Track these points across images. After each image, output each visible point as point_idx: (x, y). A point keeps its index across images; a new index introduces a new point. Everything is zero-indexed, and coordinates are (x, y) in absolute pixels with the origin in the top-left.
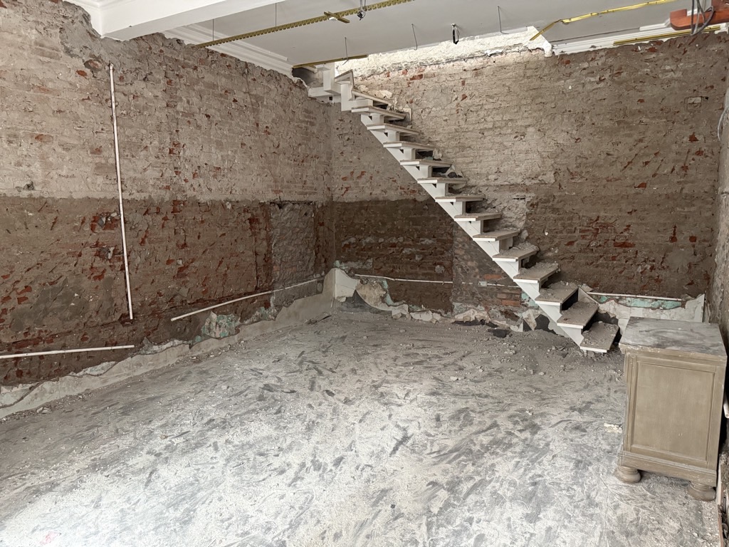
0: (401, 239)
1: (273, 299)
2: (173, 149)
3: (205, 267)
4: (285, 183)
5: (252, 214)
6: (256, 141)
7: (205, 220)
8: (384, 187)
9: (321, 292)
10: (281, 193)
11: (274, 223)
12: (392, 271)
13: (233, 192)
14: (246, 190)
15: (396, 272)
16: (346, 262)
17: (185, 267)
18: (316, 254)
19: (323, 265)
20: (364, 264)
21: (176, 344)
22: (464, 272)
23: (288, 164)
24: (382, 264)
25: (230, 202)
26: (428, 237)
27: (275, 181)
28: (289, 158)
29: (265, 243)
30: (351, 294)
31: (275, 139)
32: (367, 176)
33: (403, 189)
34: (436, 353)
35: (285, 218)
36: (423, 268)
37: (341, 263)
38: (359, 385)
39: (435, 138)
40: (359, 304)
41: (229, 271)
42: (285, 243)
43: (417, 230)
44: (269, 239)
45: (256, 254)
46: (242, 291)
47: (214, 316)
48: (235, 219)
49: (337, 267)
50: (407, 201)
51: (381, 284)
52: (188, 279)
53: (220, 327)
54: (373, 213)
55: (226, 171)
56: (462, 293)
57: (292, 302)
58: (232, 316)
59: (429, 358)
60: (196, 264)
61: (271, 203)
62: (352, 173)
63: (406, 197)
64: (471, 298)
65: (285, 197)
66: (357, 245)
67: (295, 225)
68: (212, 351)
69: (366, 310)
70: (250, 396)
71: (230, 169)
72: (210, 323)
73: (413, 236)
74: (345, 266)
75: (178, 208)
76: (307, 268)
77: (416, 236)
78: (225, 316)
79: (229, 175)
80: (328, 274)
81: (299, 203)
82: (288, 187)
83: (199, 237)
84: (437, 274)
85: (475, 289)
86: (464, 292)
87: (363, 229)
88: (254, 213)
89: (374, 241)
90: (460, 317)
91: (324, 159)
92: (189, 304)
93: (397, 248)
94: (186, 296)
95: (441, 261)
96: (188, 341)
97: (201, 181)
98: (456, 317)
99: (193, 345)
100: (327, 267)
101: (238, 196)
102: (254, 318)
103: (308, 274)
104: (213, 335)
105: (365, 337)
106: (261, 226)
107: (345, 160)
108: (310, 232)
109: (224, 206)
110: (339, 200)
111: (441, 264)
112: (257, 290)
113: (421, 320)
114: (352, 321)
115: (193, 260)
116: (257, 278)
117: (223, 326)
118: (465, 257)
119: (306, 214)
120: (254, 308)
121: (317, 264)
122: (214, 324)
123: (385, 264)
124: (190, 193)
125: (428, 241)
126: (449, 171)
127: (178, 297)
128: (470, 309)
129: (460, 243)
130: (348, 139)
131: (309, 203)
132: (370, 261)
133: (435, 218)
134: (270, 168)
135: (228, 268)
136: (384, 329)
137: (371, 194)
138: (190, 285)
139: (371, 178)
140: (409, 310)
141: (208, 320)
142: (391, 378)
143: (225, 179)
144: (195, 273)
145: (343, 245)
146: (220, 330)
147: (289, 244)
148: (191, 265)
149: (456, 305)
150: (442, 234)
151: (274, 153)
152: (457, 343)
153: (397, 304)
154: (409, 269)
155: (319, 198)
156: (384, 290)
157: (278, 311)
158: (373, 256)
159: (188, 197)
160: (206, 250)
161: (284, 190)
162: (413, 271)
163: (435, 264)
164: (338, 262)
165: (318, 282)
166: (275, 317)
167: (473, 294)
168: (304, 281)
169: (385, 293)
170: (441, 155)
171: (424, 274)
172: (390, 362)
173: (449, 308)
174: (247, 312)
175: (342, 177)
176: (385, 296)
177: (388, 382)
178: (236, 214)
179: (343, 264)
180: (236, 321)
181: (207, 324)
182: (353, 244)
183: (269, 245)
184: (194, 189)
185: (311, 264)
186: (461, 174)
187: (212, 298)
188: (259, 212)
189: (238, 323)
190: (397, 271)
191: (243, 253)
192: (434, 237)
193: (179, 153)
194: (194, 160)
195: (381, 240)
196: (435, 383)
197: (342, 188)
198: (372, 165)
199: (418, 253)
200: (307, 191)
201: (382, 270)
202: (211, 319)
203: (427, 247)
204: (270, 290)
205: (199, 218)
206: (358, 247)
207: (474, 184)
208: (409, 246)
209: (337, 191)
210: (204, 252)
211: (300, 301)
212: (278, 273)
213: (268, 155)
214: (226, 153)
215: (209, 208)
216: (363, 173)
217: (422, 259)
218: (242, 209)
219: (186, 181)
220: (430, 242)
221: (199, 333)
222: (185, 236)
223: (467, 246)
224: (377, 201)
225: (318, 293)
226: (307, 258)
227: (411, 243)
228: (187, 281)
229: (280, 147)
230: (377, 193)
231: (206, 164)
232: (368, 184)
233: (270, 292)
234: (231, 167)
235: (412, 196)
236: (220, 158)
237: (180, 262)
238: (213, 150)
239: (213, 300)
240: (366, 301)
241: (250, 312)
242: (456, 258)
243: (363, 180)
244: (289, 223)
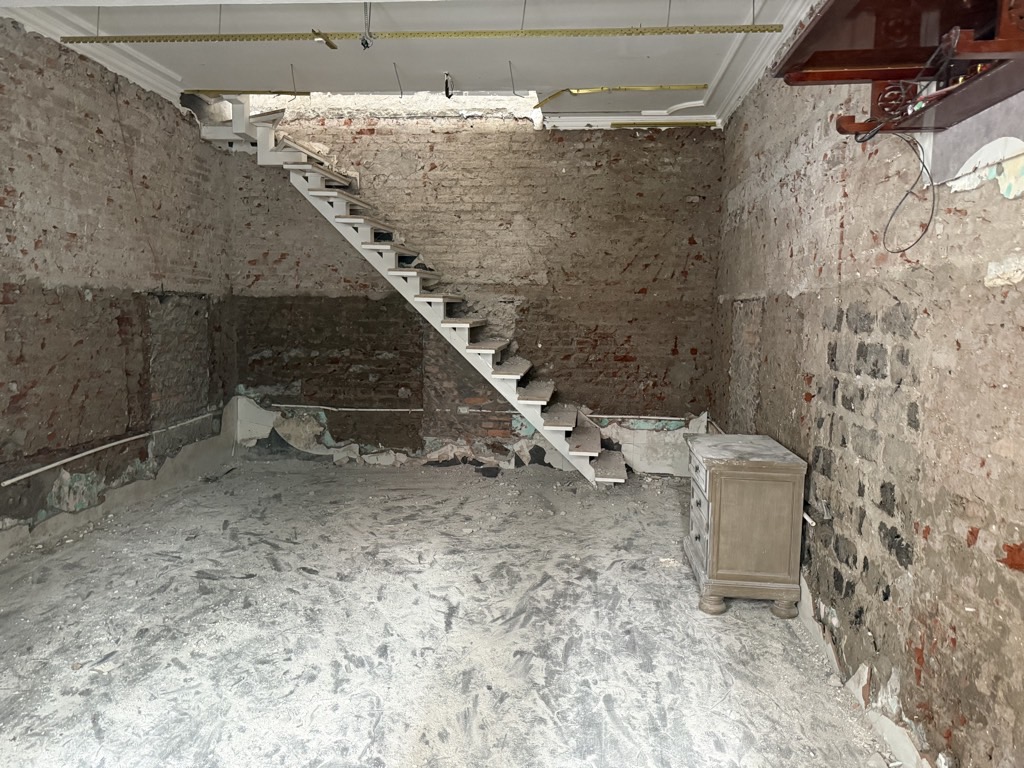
0: (346, 352)
1: (152, 444)
2: (5, 199)
3: (52, 395)
4: (169, 265)
5: (122, 311)
6: (129, 198)
7: (53, 317)
8: (318, 279)
9: (219, 433)
10: (164, 280)
11: (154, 326)
12: (333, 397)
13: (95, 274)
14: (113, 272)
15: (339, 399)
16: (255, 386)
17: (23, 395)
18: (211, 374)
19: (221, 391)
20: (287, 388)
21: (8, 525)
22: (438, 396)
23: (173, 234)
24: (316, 388)
25: (92, 290)
26: (387, 349)
27: (156, 261)
28: (174, 226)
29: (140, 356)
30: (265, 433)
31: (155, 197)
32: (290, 261)
33: (349, 281)
34: (424, 503)
35: (169, 318)
36: (379, 391)
37: (247, 388)
38: (344, 556)
39: (393, 216)
40: (279, 448)
41: (88, 401)
42: (168, 356)
43: (370, 339)
44: (146, 350)
45: (128, 374)
46: (107, 433)
47: (66, 475)
48: (97, 318)
49: (240, 395)
50: (355, 299)
51: (317, 417)
52: (25, 414)
53: (75, 493)
54: (302, 314)
55: (85, 240)
56: (436, 424)
57: (179, 449)
58: (93, 474)
59: (420, 510)
60: (39, 390)
61: (149, 294)
62: (266, 255)
63: (352, 293)
64: (448, 429)
65: (170, 286)
66: (275, 361)
67: (183, 328)
68: (65, 533)
69: (291, 457)
70: (184, 590)
71: (91, 238)
72: (60, 488)
73: (364, 348)
74: (255, 393)
75: (10, 296)
76: (198, 396)
77: (369, 347)
78: (83, 475)
79: (89, 247)
80: (227, 406)
81: (187, 295)
82: (173, 271)
83: (43, 346)
84: (401, 400)
85: (453, 418)
86: (439, 422)
87: (285, 337)
88: (126, 309)
89: (303, 356)
90: (434, 456)
91: (221, 232)
92: (26, 457)
93: (341, 364)
94: (22, 443)
95: (406, 381)
96: (26, 518)
97: (47, 253)
98: (428, 456)
99: (34, 526)
100: (225, 394)
101: (101, 280)
102: (125, 478)
103: (200, 405)
104: (65, 508)
105: (312, 493)
106: (134, 330)
107: (253, 236)
108: (202, 341)
109: (81, 296)
110: (244, 293)
111: (406, 386)
112: (129, 431)
113: (379, 464)
114: (274, 474)
115: (34, 384)
116: (129, 413)
117: (80, 491)
118: (439, 376)
119: (197, 313)
120: (125, 461)
121: (212, 390)
122: (66, 489)
123: (321, 388)
124: (31, 273)
125: (387, 355)
126: (415, 262)
127: (10, 445)
128: (447, 444)
129: (433, 357)
130: (259, 205)
131: (200, 296)
132: (298, 384)
133: (396, 323)
134: (148, 240)
135: (87, 397)
136: (332, 481)
137: (297, 286)
138: (29, 426)
139: (298, 263)
140: (360, 451)
141: (57, 483)
142: (386, 540)
143: (83, 253)
144: (37, 405)
145: (250, 362)
146: (75, 499)
147: (174, 359)
148: (30, 392)
149: (428, 440)
150: (408, 345)
151: (154, 217)
152: (444, 489)
153: (342, 444)
154: (360, 395)
155: (214, 289)
156: (321, 425)
157: (160, 465)
158: (302, 377)
159: (27, 278)
160: (53, 368)
161: (167, 275)
162: (366, 396)
163: (398, 386)
164: (241, 387)
165: (214, 417)
166: (156, 474)
167: (451, 424)
168: (193, 417)
169: (322, 429)
170: (403, 239)
171: (382, 401)
172: (369, 522)
173: (418, 445)
174: (114, 468)
175: (248, 259)
176: (323, 434)
177: (383, 546)
178: (99, 309)
179: (251, 390)
180: (98, 483)
181: (55, 489)
182: (269, 358)
183: (146, 360)
184: (36, 267)
185: (205, 390)
186: (431, 267)
187: (62, 446)
188: (132, 307)
189: (102, 486)
190: (342, 397)
191: (109, 372)
192: (396, 349)
193: (14, 205)
194: (36, 219)
195: (315, 353)
196: (447, 539)
197: (248, 276)
198: (299, 245)
199: (372, 371)
200: (198, 277)
201: (317, 396)
202: (62, 480)
203: (386, 362)
204: (146, 431)
205: (43, 315)
206: (275, 364)
207: (448, 281)
208: (360, 362)
209: (240, 279)
210: (51, 370)
211: (190, 447)
212: (158, 404)
213: (146, 219)
214: (85, 212)
215: (59, 298)
216: (283, 256)
217: (379, 380)
218: (109, 302)
219: (24, 252)
220: (391, 356)
221: (43, 505)
222: (22, 343)
223: (441, 362)
224: (308, 298)
225: (214, 434)
226: (198, 380)
227: (361, 357)
228: (25, 419)
229: (163, 208)
230: (307, 285)
231: (55, 227)
232: (292, 273)
233: (147, 434)
234: (92, 235)
235: (362, 292)
236: (77, 219)
237: (14, 387)
238: (67, 205)
239: (64, 450)
240: (291, 443)
241: (119, 468)
242: (428, 377)
243: (284, 265)
244: (174, 326)
